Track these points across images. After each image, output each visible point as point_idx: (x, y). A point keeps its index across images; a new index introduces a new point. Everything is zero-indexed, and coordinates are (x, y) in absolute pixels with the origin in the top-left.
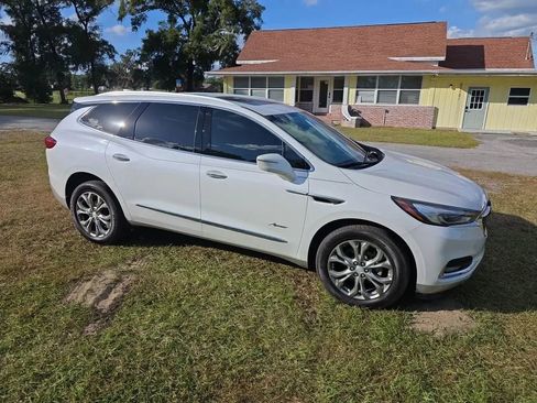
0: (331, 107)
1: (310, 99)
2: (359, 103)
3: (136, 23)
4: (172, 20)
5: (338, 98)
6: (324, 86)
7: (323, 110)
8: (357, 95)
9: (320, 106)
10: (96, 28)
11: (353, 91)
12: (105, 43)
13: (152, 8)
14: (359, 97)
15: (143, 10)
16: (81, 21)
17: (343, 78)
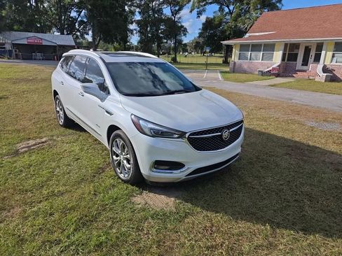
0: (311, 66)
1: (295, 60)
2: (334, 63)
3: (199, 14)
4: (221, 10)
5: (317, 59)
6: (307, 50)
7: (305, 68)
8: (333, 56)
9: (302, 65)
10: (180, 18)
11: (330, 54)
12: (182, 26)
13: (211, 3)
14: (335, 59)
15: (205, 5)
16: (173, 15)
17: (323, 43)
